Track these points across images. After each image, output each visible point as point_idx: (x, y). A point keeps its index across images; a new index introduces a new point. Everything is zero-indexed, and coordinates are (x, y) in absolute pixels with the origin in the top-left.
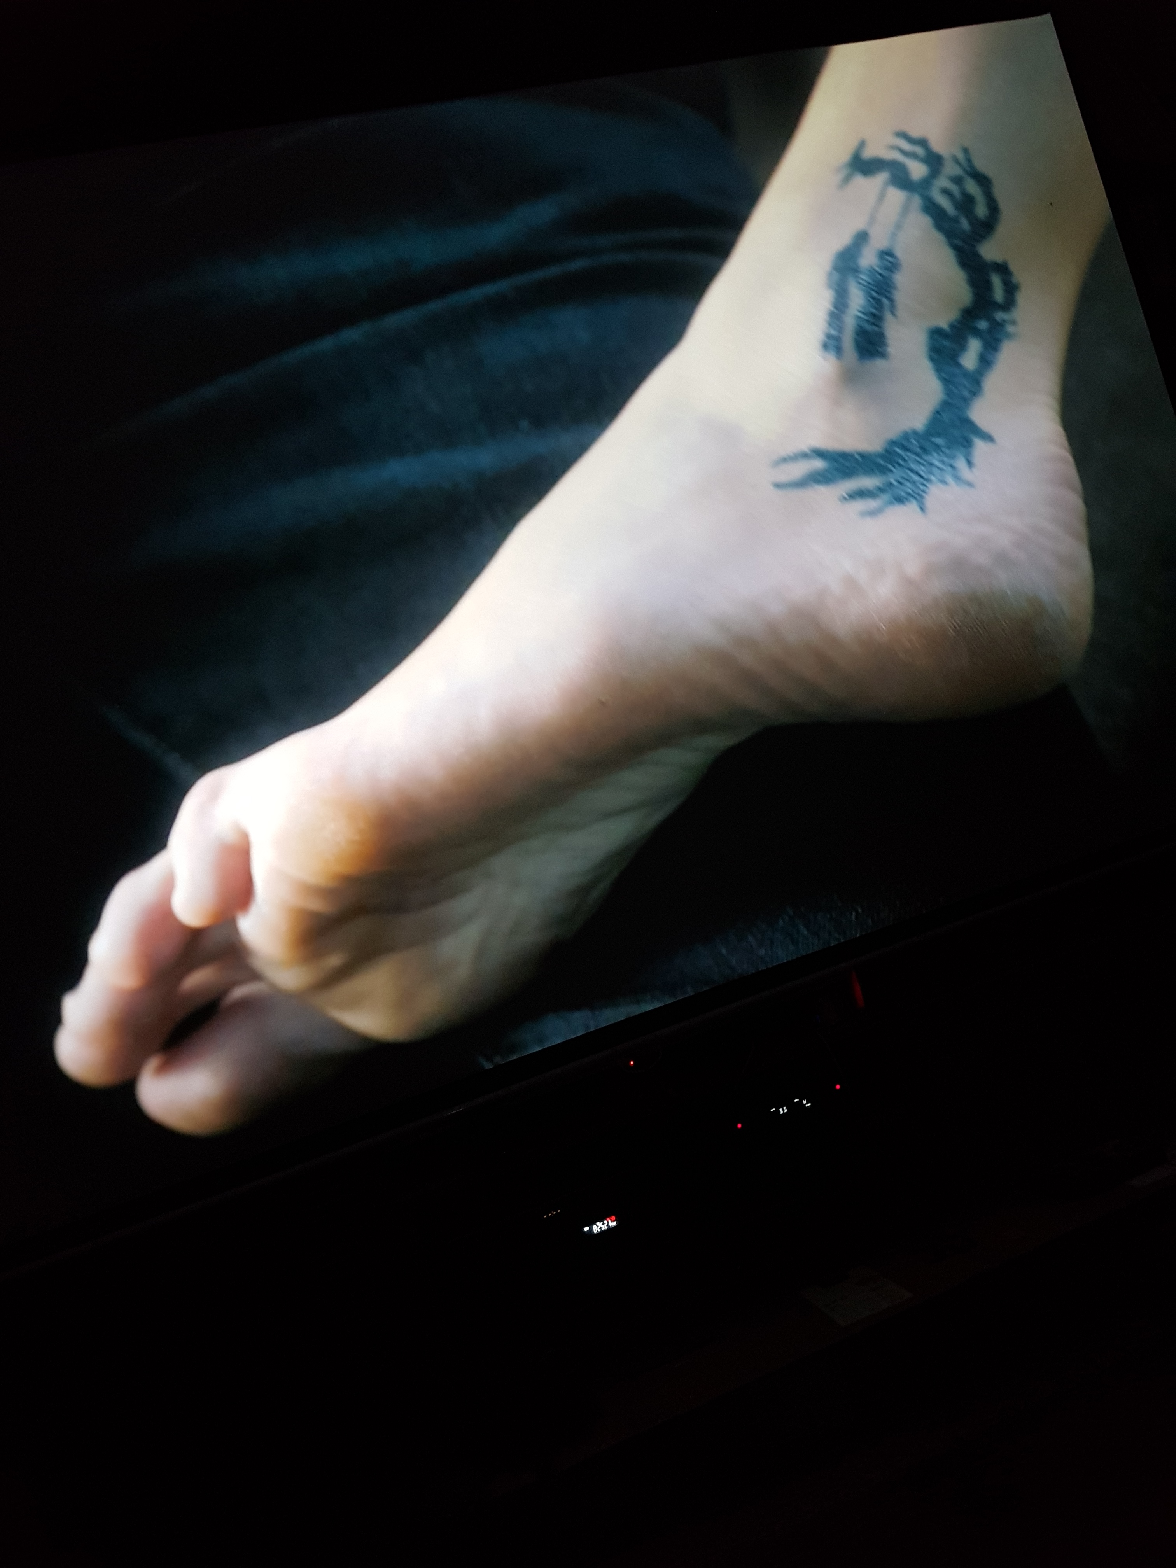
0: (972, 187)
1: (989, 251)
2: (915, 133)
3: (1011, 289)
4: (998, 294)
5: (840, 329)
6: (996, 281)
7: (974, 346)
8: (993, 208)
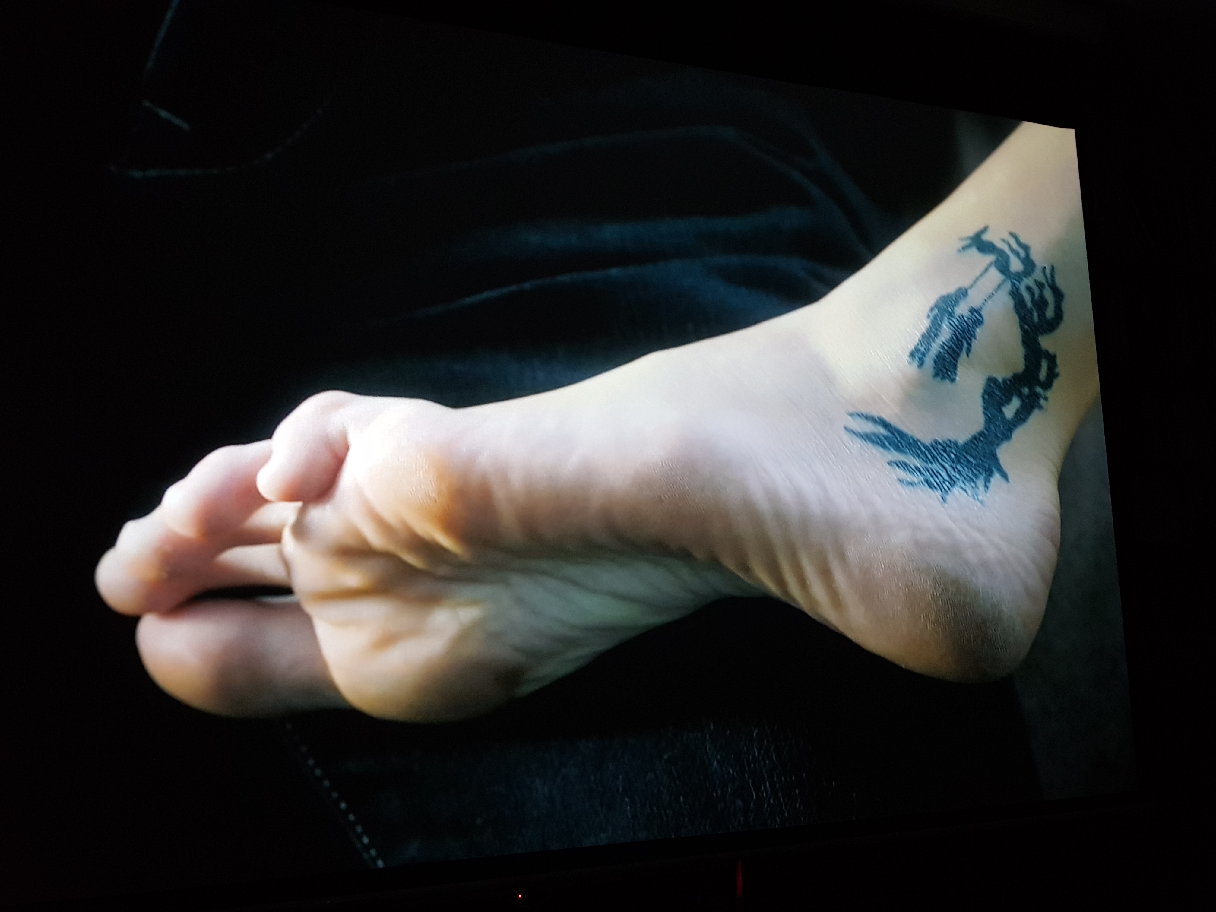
0: (1048, 294)
1: (1046, 342)
2: (1023, 240)
3: (1052, 375)
4: (1043, 375)
5: (928, 350)
6: (1044, 365)
7: (1015, 403)
8: (1059, 315)
